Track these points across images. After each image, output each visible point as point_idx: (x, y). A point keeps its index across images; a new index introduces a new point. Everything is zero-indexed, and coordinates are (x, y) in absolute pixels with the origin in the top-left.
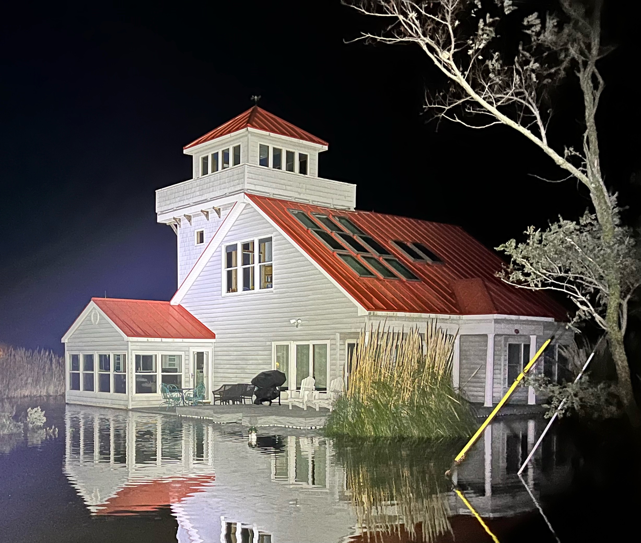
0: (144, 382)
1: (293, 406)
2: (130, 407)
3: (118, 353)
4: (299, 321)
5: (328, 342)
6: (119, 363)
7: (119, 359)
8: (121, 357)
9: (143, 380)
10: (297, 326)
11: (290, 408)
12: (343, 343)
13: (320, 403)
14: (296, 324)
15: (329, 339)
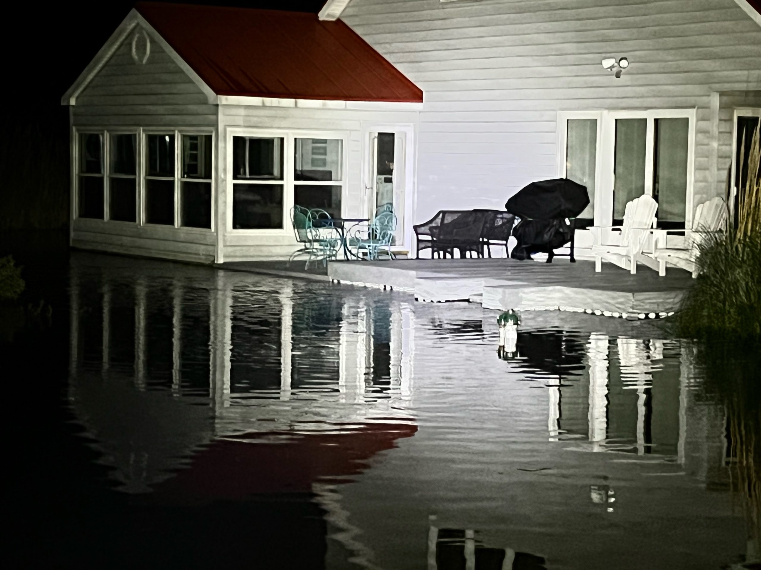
0: (253, 202)
1: (603, 265)
2: (221, 260)
3: (192, 131)
4: (624, 63)
5: (691, 114)
6: (194, 157)
7: (194, 147)
8: (199, 141)
9: (250, 197)
10: (618, 75)
11: (598, 269)
12: (727, 118)
13: (669, 260)
14: (615, 70)
15: (693, 107)
